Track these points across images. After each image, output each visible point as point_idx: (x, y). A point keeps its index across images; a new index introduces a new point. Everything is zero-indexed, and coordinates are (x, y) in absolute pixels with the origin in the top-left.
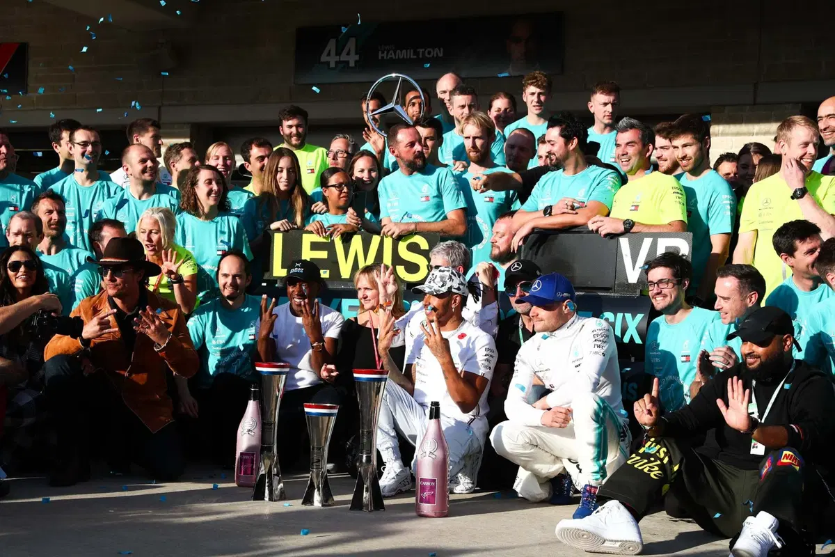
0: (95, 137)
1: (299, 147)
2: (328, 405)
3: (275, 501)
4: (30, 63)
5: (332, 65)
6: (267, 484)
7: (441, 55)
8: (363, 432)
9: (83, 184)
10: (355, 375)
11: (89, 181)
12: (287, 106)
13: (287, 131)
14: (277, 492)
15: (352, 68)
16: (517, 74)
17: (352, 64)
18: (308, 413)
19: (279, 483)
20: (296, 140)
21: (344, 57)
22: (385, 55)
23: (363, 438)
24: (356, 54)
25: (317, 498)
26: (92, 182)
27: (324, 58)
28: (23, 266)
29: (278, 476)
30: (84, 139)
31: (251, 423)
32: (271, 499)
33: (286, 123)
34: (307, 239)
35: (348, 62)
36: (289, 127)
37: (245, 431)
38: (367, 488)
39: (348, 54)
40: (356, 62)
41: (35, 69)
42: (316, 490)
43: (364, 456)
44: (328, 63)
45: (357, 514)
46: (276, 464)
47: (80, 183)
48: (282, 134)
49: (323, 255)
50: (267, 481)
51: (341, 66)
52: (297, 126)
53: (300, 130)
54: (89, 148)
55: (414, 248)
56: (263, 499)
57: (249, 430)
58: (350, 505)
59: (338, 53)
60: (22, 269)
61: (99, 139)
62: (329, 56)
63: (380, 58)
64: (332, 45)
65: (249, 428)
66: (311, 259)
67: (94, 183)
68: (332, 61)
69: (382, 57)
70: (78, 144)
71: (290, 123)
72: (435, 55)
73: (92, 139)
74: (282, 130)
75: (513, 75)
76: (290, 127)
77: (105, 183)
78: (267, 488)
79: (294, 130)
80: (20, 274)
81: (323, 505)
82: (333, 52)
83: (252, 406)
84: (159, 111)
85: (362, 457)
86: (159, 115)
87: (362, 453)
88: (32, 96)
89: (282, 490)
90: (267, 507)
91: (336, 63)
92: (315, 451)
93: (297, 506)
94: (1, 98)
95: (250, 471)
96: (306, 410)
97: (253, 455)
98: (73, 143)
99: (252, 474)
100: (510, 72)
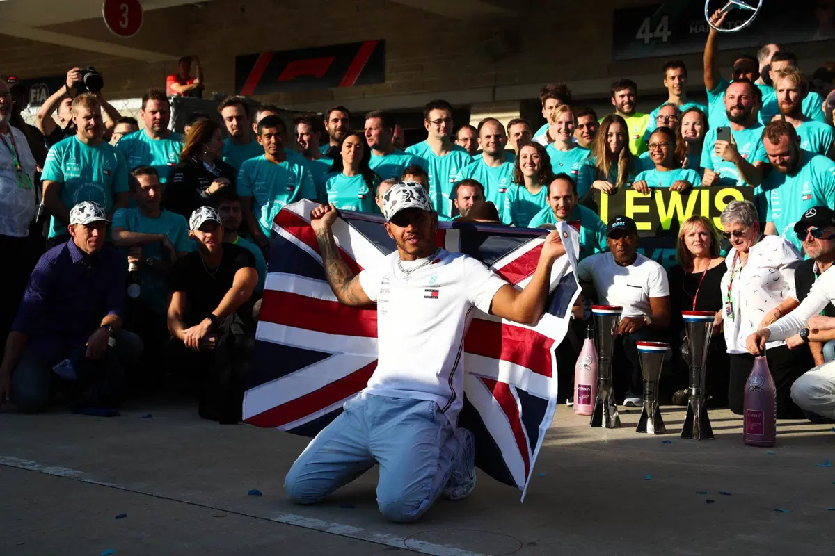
0: (448, 114)
1: (630, 114)
2: (659, 343)
3: (612, 428)
4: (387, 55)
5: (647, 41)
6: (603, 413)
8: (692, 367)
9: (439, 154)
10: (684, 316)
11: (444, 152)
13: (619, 101)
14: (612, 420)
15: (665, 43)
17: (665, 39)
18: (640, 350)
19: (614, 412)
20: (628, 108)
21: (657, 34)
22: (696, 29)
23: (692, 373)
24: (669, 30)
25: (650, 426)
26: (446, 153)
27: (639, 36)
29: (613, 405)
30: (438, 117)
31: (588, 358)
32: (607, 426)
33: (618, 94)
34: (630, 195)
35: (661, 38)
36: (621, 97)
37: (583, 366)
38: (697, 418)
39: (661, 30)
40: (668, 37)
41: (391, 61)
42: (649, 419)
43: (694, 389)
44: (643, 40)
45: (687, 441)
46: (612, 395)
47: (437, 154)
48: (614, 104)
49: (645, 209)
50: (604, 410)
51: (654, 41)
52: (629, 95)
54: (443, 124)
56: (600, 425)
57: (586, 365)
58: (680, 434)
59: (652, 31)
62: (644, 34)
63: (691, 32)
64: (646, 24)
65: (586, 363)
66: (634, 213)
67: (448, 153)
68: (647, 37)
69: (693, 31)
70: (433, 122)
71: (622, 92)
74: (615, 100)
75: (820, 40)
76: (622, 96)
77: (457, 153)
78: (604, 416)
79: (626, 99)
81: (656, 433)
82: (648, 30)
83: (588, 343)
84: (494, 91)
85: (691, 390)
86: (494, 95)
87: (691, 386)
88: (389, 83)
89: (617, 418)
90: (604, 434)
91: (651, 40)
92: (648, 384)
93: (632, 433)
94: (363, 88)
95: (587, 402)
96: (639, 347)
97: (589, 387)
98: (429, 122)
99: (589, 404)
100: (817, 37)
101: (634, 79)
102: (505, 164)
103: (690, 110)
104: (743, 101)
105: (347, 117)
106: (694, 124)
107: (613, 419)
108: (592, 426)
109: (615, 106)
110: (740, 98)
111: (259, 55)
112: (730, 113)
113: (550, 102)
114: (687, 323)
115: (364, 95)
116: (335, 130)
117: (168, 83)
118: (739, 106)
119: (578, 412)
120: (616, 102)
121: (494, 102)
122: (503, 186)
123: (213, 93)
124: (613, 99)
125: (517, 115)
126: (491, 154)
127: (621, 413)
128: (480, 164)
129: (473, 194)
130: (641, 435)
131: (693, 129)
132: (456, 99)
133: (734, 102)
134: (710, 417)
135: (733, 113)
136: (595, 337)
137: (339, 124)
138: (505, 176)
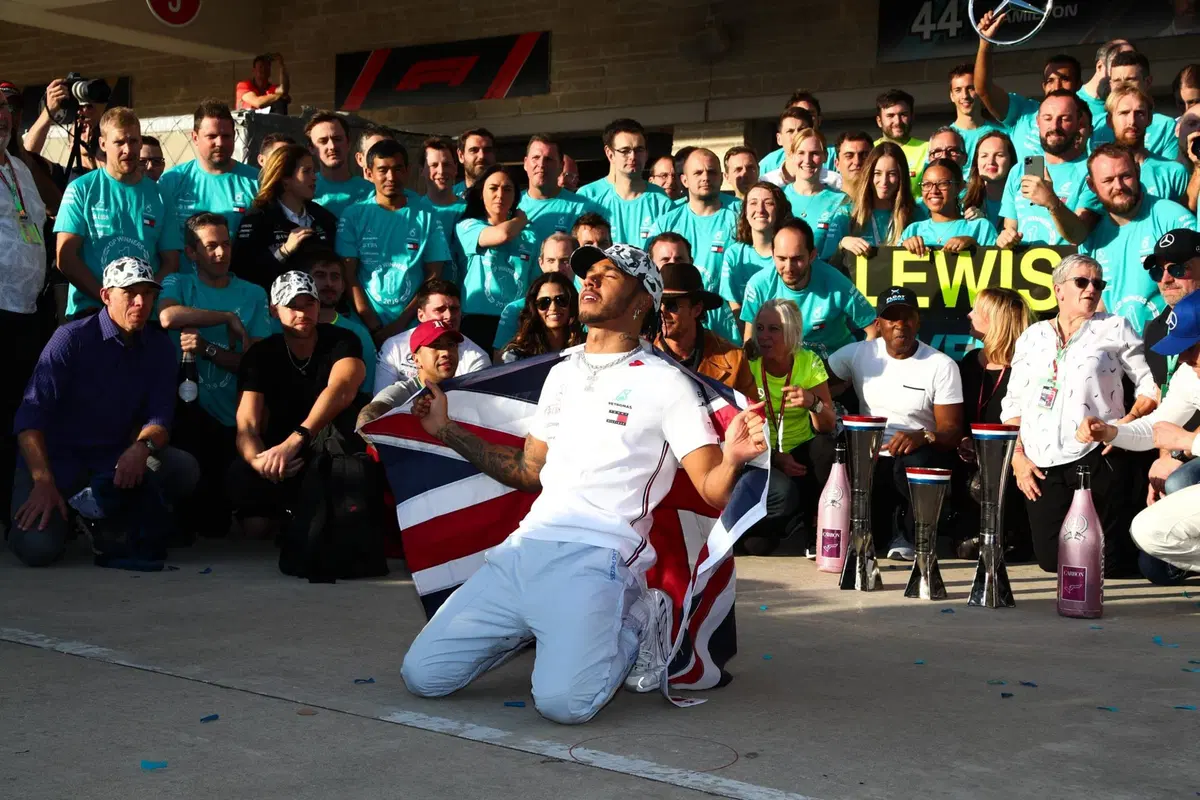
0: (639, 141)
2: (938, 469)
3: (870, 590)
4: (554, 54)
5: (927, 36)
6: (858, 569)
7: (1074, 14)
8: (985, 505)
9: (626, 197)
11: (633, 194)
12: (887, 90)
15: (953, 37)
16: (1183, 32)
17: (953, 33)
18: (910, 480)
19: (873, 569)
20: (900, 132)
21: (942, 26)
23: (984, 511)
24: (958, 20)
25: (924, 588)
26: (636, 195)
27: (916, 28)
28: (553, 303)
29: (872, 559)
30: (626, 144)
31: (837, 491)
32: (864, 588)
33: (886, 112)
34: (899, 259)
36: (890, 117)
37: (829, 502)
38: (990, 577)
39: (948, 20)
40: (958, 30)
41: (558, 63)
42: (923, 578)
43: (987, 536)
44: (921, 34)
45: (977, 610)
46: (871, 542)
47: (622, 197)
48: (880, 126)
49: (920, 277)
50: (858, 565)
51: (937, 36)
52: (900, 115)
53: (904, 119)
54: (631, 155)
55: (1042, 266)
56: (852, 587)
57: (833, 501)
58: (967, 600)
59: (934, 20)
60: (552, 306)
61: (643, 144)
62: (923, 26)
64: (926, 10)
65: (834, 498)
66: (905, 284)
67: (639, 195)
68: (927, 29)
70: (619, 151)
71: (890, 110)
72: (1067, 15)
73: (635, 144)
74: (881, 120)
75: (1176, 34)
76: (892, 115)
78: (858, 575)
79: (896, 120)
80: (549, 313)
81: (932, 598)
82: (928, 19)
83: (837, 470)
84: (706, 106)
85: (984, 537)
86: (706, 111)
87: (984, 532)
88: (556, 95)
89: (878, 578)
90: (859, 599)
91: (932, 33)
92: (921, 528)
93: (898, 598)
94: (519, 100)
95: (835, 553)
96: (910, 475)
97: (839, 532)
98: (613, 150)
99: (838, 556)
100: (1172, 30)
101: (909, 90)
102: (721, 212)
103: (989, 135)
104: (1065, 125)
105: (491, 145)
106: (995, 155)
107: (871, 579)
108: (842, 588)
109: (881, 129)
110: (1059, 119)
111: (368, 53)
112: (1046, 141)
113: (789, 123)
114: (979, 441)
115: (520, 111)
116: (475, 164)
117: (238, 93)
118: (1059, 131)
119: (821, 568)
120: (882, 124)
121: (706, 121)
122: (718, 243)
123: (303, 107)
124: (878, 119)
125: (739, 141)
126: (701, 198)
127: (883, 569)
128: (684, 211)
129: (674, 254)
130: (912, 601)
131: (994, 163)
132: (650, 118)
133: (1052, 125)
134: (1010, 576)
135: (1051, 140)
136: (847, 460)
137: (480, 155)
138: (721, 229)
